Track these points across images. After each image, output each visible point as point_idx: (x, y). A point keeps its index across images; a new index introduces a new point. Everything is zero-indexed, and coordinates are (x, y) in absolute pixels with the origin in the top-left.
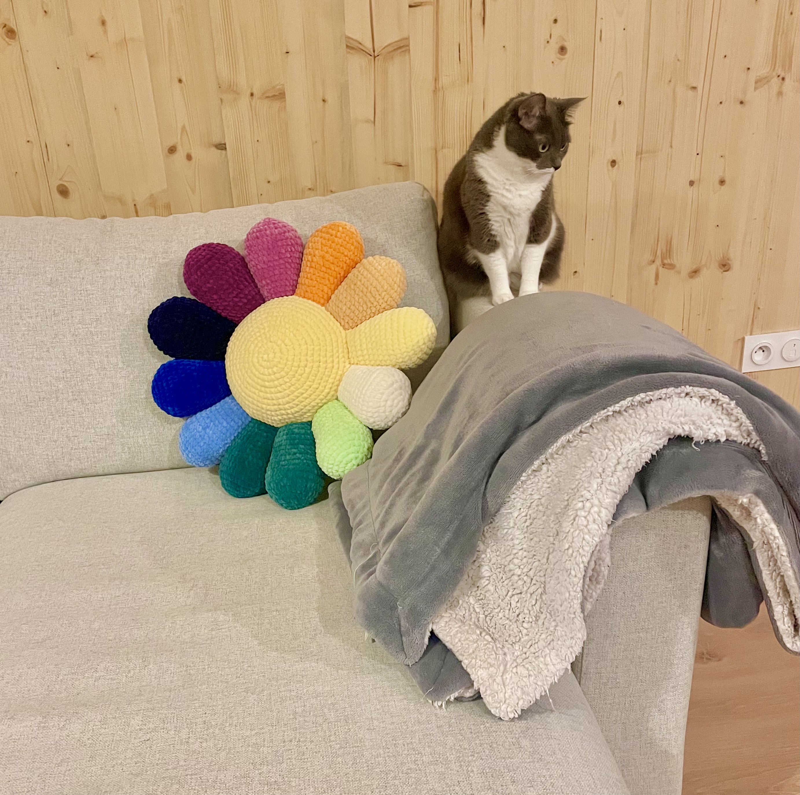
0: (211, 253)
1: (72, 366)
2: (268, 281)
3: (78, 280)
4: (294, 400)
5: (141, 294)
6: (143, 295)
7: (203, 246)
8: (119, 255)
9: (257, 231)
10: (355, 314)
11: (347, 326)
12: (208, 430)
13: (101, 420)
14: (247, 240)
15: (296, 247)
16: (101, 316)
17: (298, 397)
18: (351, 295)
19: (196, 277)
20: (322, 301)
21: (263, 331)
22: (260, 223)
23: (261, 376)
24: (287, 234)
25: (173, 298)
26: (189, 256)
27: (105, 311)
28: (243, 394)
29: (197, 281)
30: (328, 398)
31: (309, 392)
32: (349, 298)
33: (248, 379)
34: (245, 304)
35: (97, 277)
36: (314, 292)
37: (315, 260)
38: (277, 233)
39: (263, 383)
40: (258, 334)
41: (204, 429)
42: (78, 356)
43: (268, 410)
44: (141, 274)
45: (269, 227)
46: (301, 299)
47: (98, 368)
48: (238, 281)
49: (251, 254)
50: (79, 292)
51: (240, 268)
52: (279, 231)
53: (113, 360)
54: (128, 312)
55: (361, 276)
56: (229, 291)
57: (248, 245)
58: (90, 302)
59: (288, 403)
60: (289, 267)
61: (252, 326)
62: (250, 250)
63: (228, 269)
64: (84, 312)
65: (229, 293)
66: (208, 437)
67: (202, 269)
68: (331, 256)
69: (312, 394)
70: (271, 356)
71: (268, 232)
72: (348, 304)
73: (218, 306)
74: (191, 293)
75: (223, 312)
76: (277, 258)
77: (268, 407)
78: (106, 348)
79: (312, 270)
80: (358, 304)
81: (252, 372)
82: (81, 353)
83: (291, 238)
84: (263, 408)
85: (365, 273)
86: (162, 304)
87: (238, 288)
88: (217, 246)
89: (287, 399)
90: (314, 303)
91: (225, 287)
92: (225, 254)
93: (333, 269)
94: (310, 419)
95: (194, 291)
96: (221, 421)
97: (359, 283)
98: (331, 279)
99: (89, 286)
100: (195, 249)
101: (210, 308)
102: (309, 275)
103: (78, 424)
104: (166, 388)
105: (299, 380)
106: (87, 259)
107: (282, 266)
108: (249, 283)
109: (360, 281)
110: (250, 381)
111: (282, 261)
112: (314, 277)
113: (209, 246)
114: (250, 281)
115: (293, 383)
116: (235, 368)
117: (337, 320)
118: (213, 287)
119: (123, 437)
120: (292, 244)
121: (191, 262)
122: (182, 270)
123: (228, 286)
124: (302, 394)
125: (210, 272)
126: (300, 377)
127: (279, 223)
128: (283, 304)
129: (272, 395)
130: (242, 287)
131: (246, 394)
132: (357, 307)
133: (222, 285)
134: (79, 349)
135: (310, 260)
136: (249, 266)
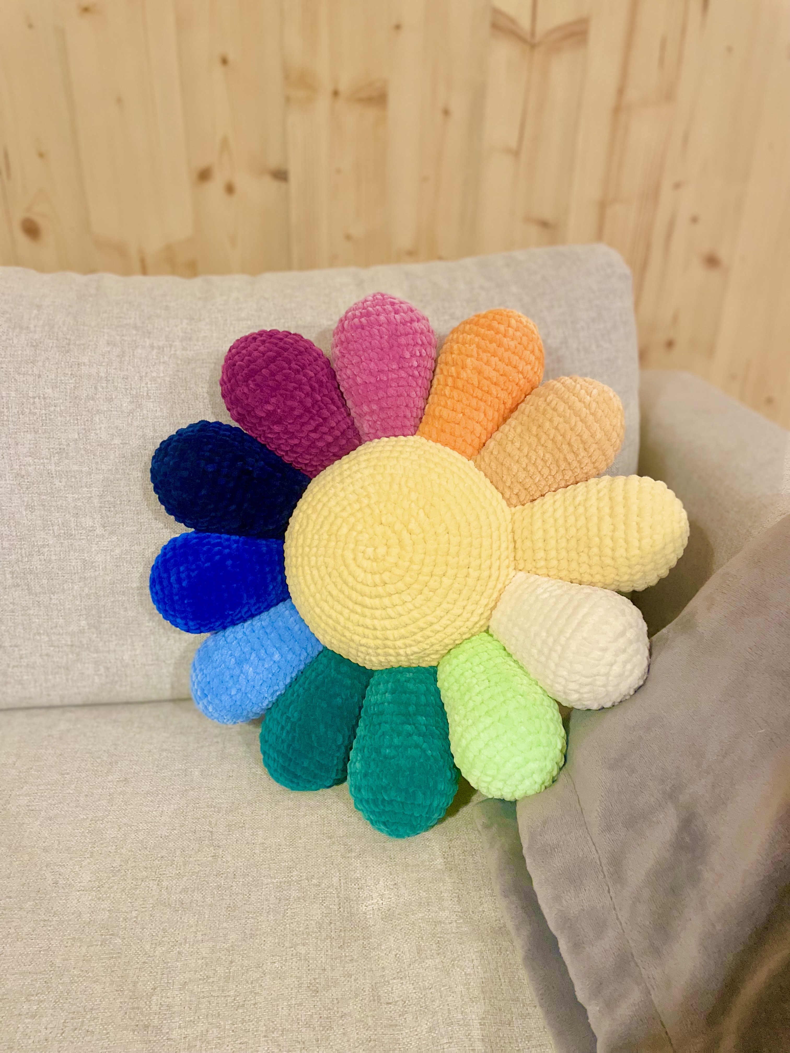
0: (275, 348)
1: (13, 528)
2: (375, 407)
3: (31, 379)
4: (415, 634)
5: (142, 410)
6: (145, 412)
7: (261, 333)
8: (106, 337)
9: (362, 316)
10: (534, 480)
11: (514, 501)
12: (246, 667)
13: (61, 621)
14: (341, 329)
15: (428, 350)
16: (68, 445)
17: (422, 629)
18: (530, 445)
19: (246, 390)
20: (470, 450)
21: (365, 501)
22: (366, 301)
23: (359, 587)
24: (416, 325)
25: (200, 422)
26: (233, 351)
27: (76, 437)
28: (318, 610)
29: (247, 399)
30: (475, 630)
31: (444, 621)
32: (526, 450)
33: (331, 588)
34: (329, 445)
35: (65, 374)
36: (457, 433)
37: (464, 375)
38: (399, 321)
39: (360, 598)
40: (357, 506)
41: (239, 663)
42: (24, 513)
43: (363, 645)
44: (144, 374)
45: (384, 310)
46: (431, 443)
47: (59, 535)
48: (320, 403)
49: (347, 355)
50: (32, 401)
51: (325, 379)
52: (403, 318)
53: (88, 522)
54: (117, 441)
55: (551, 411)
56: (302, 420)
57: (343, 339)
58: (50, 419)
59: (403, 637)
60: (414, 384)
61: (343, 489)
62: (346, 348)
63: (305, 380)
64: (38, 436)
65: (303, 424)
66: (246, 678)
67: (256, 377)
68: (494, 370)
69: (447, 626)
70: (382, 550)
71: (382, 318)
72: (524, 461)
73: (279, 445)
74: (232, 416)
75: (287, 454)
76: (395, 366)
77: (363, 641)
78: (75, 500)
79: (455, 393)
80: (542, 463)
81: (340, 576)
82: (30, 508)
83: (422, 333)
84: (352, 640)
85: (561, 407)
86: (180, 433)
87: (319, 416)
88: (287, 336)
89: (403, 631)
90: (456, 454)
91: (296, 413)
92: (301, 353)
93: (495, 393)
94: (434, 664)
95: (239, 414)
96: (271, 650)
97: (547, 425)
98: (490, 412)
99: (50, 391)
100: (246, 339)
101: (264, 446)
102: (449, 402)
103: (20, 627)
104: (175, 586)
105: (428, 600)
106: (49, 341)
107: (402, 382)
108: (338, 408)
109: (551, 420)
110: (335, 592)
111: (403, 374)
112: (459, 407)
113: (272, 334)
114: (340, 404)
115: (417, 605)
116: (306, 562)
117: (497, 488)
118: (275, 411)
119: (97, 651)
120: (423, 344)
121: (239, 363)
122: (218, 375)
123: (302, 411)
124: (432, 624)
125: (271, 383)
126: (431, 593)
127: (401, 303)
128: (401, 452)
129: (376, 622)
130: (326, 413)
131: (323, 611)
132: (540, 467)
133: (293, 409)
134: (26, 499)
135: (454, 374)
136: (338, 377)
